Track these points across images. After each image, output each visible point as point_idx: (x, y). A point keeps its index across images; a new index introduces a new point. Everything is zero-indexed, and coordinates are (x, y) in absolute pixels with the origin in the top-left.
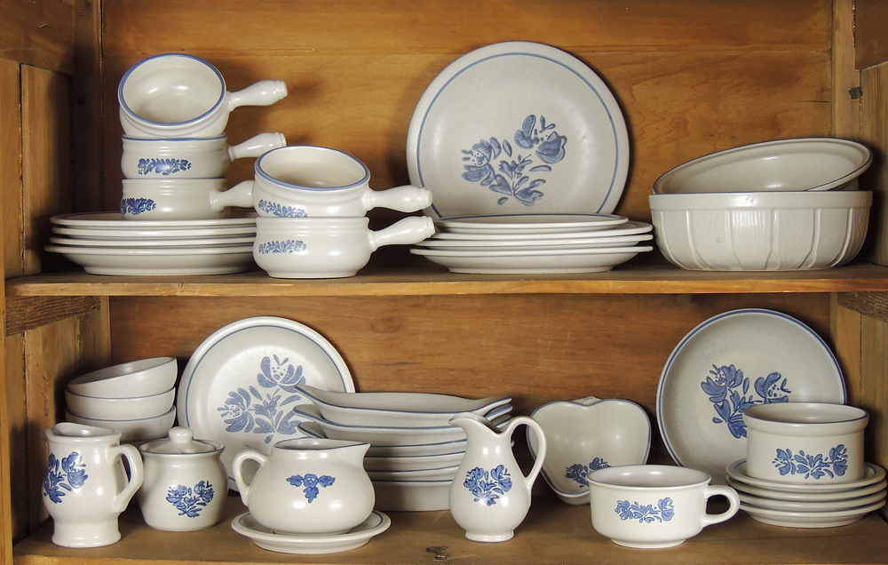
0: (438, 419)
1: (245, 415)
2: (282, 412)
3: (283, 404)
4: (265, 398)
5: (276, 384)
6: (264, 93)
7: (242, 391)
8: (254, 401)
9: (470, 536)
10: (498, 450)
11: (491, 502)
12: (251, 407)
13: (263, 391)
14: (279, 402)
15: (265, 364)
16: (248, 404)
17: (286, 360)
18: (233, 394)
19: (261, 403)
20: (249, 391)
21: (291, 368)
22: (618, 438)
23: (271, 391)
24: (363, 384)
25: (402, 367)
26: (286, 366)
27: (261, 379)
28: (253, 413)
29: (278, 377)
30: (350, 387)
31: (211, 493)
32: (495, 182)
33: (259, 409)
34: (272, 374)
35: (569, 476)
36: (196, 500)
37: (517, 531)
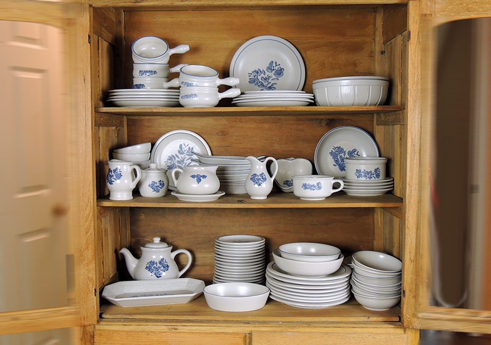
0: (240, 162)
1: (174, 164)
2: (186, 163)
3: (187, 160)
4: (180, 158)
5: (184, 153)
6: (181, 49)
7: (173, 156)
8: (177, 159)
9: (251, 198)
10: (262, 167)
11: (260, 185)
12: (176, 161)
13: (180, 156)
14: (185, 160)
15: (181, 146)
16: (175, 160)
17: (188, 145)
18: (169, 157)
19: (179, 160)
20: (175, 156)
21: (189, 148)
22: (301, 171)
23: (183, 156)
24: (214, 153)
25: (227, 148)
26: (188, 147)
27: (179, 151)
28: (176, 163)
29: (185, 151)
30: (210, 154)
31: (163, 185)
32: (259, 84)
33: (179, 162)
34: (183, 150)
35: (284, 184)
36: (159, 186)
37: (268, 196)
